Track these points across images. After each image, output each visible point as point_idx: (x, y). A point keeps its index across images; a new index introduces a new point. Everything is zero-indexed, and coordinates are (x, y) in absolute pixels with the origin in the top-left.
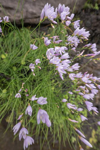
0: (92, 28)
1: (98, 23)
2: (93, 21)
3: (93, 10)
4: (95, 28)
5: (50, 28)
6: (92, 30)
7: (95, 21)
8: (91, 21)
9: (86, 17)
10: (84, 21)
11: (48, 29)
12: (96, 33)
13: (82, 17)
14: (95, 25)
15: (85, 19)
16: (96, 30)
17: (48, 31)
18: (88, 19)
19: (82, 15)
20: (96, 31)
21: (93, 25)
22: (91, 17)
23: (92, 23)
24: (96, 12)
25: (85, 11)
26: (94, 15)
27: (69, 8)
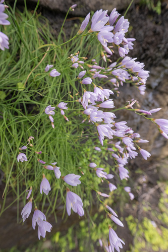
0: (144, 45)
1: (154, 39)
2: (147, 33)
3: (152, 13)
4: (148, 45)
5: (76, 25)
6: (143, 48)
7: (151, 33)
8: (145, 33)
9: (140, 22)
10: (134, 28)
11: (73, 26)
12: (146, 55)
13: (133, 20)
14: (150, 40)
15: (136, 25)
16: (148, 49)
17: (73, 29)
18: (141, 27)
19: (134, 17)
20: (148, 52)
21: (146, 39)
22: (146, 24)
23: (146, 36)
24: (155, 17)
25: (140, 9)
26: (151, 22)
27: (129, 23)
